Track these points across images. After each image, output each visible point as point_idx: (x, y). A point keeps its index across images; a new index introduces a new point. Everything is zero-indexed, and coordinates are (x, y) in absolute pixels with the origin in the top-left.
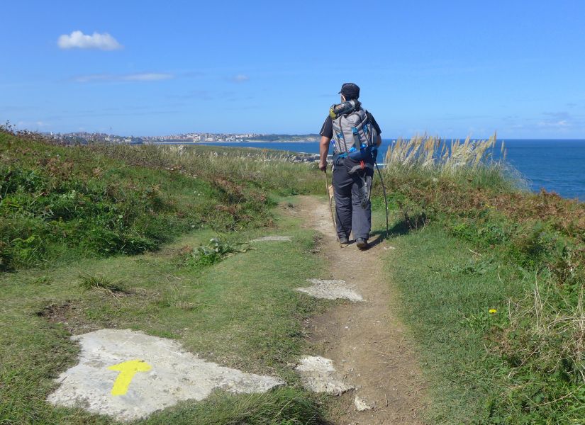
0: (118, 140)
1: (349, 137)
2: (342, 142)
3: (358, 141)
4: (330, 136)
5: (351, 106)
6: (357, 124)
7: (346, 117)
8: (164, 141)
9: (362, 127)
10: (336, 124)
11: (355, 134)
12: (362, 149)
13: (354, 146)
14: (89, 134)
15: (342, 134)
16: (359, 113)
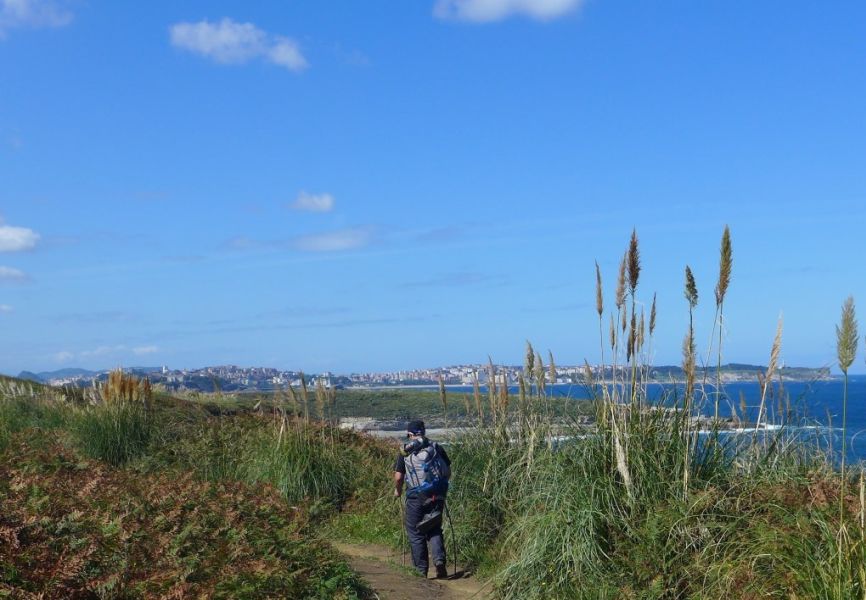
0: (298, 382)
1: (421, 473)
2: (415, 478)
3: (430, 478)
4: (403, 472)
5: (419, 443)
6: (426, 461)
7: (416, 455)
8: (398, 383)
9: (433, 464)
10: (407, 460)
11: (426, 471)
12: (434, 483)
13: (426, 481)
14: (240, 370)
15: (414, 471)
16: (428, 449)
